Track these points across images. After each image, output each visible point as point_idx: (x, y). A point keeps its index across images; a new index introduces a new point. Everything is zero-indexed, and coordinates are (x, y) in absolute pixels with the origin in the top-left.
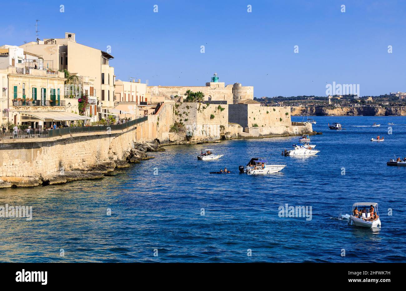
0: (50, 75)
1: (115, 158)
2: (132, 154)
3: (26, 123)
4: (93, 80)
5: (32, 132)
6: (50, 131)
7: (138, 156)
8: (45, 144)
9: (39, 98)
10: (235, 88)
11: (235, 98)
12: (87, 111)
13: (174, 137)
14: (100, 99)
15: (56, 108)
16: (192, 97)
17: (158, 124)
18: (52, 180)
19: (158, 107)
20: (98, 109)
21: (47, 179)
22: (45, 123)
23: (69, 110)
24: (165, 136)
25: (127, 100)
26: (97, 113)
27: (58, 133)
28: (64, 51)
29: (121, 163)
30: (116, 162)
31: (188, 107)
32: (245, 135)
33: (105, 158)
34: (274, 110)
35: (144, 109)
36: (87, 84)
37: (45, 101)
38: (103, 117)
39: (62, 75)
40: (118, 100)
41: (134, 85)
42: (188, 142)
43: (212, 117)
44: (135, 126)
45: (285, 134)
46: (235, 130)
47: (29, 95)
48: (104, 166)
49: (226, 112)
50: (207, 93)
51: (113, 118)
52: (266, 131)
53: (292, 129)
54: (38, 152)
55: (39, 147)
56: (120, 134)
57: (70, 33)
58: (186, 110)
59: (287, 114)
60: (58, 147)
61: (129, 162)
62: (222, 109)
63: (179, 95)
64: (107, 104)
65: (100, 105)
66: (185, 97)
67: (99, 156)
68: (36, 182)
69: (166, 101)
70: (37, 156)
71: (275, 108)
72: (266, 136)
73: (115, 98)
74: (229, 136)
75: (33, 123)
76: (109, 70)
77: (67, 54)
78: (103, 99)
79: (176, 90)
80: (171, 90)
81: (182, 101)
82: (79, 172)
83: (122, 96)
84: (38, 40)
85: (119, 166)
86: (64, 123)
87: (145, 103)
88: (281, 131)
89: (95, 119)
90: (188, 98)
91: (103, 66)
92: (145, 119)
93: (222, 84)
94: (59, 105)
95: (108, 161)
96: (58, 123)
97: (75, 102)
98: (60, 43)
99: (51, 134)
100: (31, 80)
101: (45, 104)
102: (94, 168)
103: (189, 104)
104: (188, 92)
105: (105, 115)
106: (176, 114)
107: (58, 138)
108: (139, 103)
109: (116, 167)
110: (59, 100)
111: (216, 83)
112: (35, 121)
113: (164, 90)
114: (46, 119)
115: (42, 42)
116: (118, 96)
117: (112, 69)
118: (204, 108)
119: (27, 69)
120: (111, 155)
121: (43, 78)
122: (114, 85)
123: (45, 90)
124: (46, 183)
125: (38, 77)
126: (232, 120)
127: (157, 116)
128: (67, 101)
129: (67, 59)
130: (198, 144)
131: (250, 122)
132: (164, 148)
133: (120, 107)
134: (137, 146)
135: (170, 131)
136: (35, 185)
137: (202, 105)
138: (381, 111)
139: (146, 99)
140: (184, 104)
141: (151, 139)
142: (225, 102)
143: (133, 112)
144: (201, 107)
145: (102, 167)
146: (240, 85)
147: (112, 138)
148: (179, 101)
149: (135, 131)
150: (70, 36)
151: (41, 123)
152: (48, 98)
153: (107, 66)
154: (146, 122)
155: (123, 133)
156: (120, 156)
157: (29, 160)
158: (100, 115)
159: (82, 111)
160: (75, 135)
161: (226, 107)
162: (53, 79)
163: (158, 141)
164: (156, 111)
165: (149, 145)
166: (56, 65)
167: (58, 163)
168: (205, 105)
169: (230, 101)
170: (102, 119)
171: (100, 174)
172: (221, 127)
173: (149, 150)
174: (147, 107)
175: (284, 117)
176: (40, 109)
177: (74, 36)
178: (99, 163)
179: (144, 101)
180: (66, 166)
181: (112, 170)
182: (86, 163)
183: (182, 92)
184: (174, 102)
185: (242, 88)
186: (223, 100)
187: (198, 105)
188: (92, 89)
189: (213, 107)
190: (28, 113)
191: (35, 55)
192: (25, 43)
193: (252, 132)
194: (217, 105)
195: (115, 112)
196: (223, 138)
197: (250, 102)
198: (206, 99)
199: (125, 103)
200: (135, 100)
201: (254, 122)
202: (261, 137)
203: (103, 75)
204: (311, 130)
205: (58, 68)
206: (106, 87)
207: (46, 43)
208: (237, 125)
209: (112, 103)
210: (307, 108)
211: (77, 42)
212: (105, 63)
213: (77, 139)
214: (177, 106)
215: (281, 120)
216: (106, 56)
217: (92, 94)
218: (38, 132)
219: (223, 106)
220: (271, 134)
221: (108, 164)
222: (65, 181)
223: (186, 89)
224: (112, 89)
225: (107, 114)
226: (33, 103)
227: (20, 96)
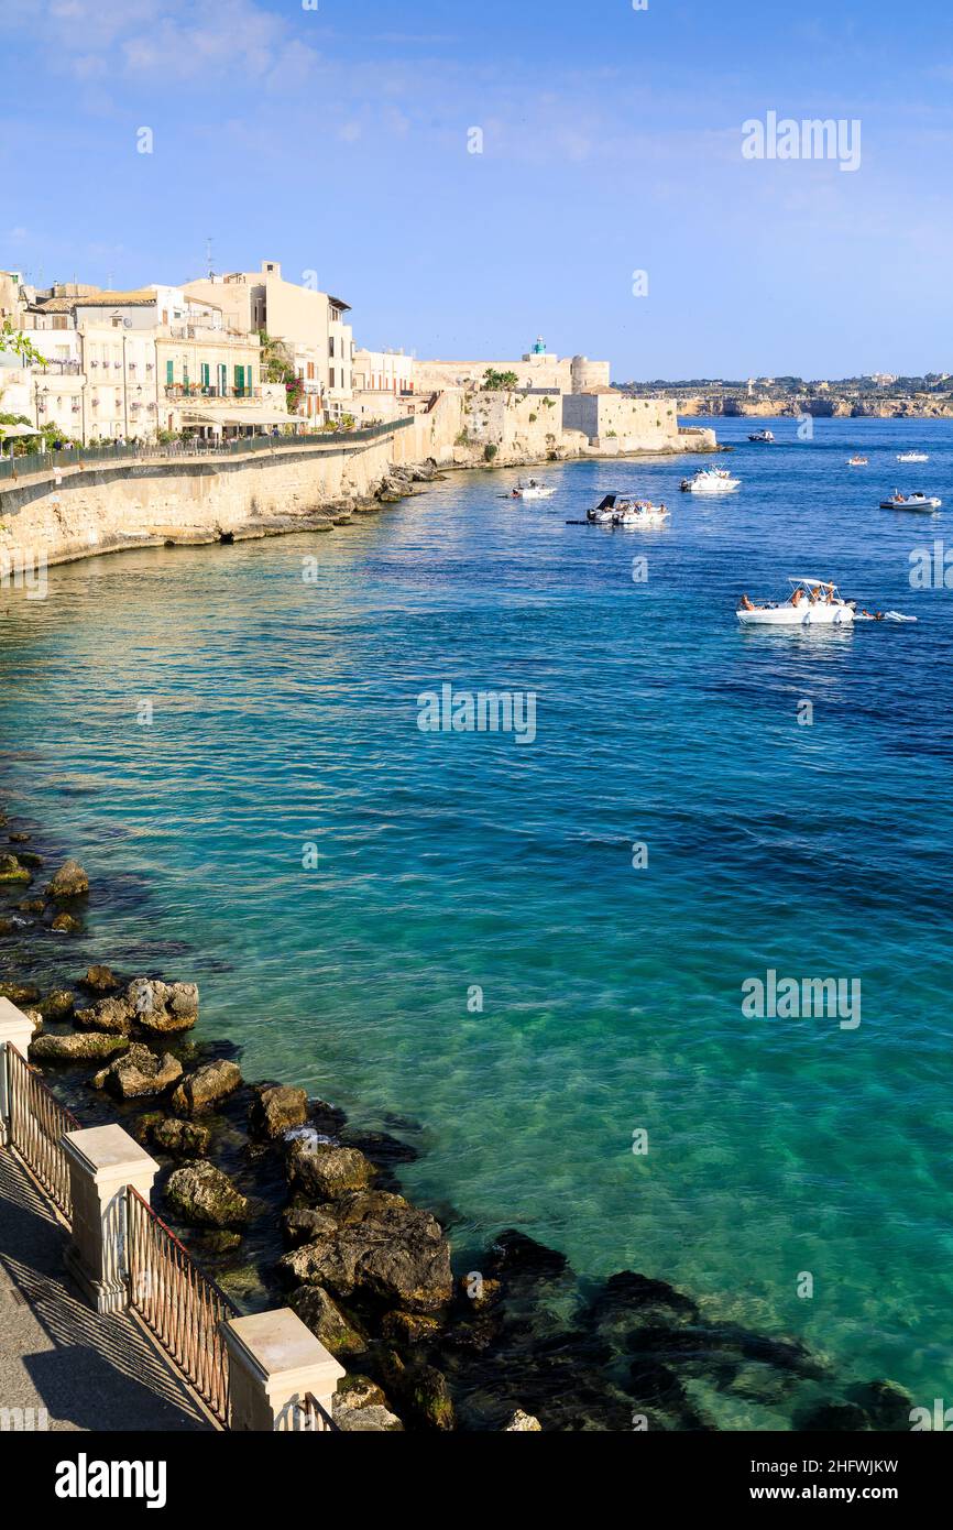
0: (233, 340)
1: (354, 493)
2: (385, 488)
3: (191, 429)
4: (312, 350)
5: (202, 446)
6: (234, 444)
7: (396, 490)
8: (223, 467)
9: (213, 382)
10: (576, 364)
11: (575, 383)
12: (304, 406)
13: (465, 455)
14: (326, 383)
15: (245, 402)
16: (496, 381)
17: (433, 430)
18: (238, 533)
19: (433, 400)
20: (323, 403)
21: (229, 531)
22: (224, 429)
23: (270, 404)
24: (445, 453)
25: (377, 386)
26: (321, 411)
27: (248, 448)
28: (260, 296)
29: (364, 501)
30: (354, 500)
31: (488, 400)
32: (593, 451)
33: (334, 494)
34: (647, 405)
35: (409, 403)
36: (303, 356)
37: (224, 388)
38: (332, 418)
39: (256, 339)
40: (359, 386)
41: (389, 358)
42: (488, 465)
43: (532, 418)
44: (391, 434)
45: (666, 451)
46: (574, 442)
47: (195, 378)
48: (333, 508)
49: (558, 409)
50: (525, 374)
51: (350, 420)
52: (630, 445)
53: (677, 442)
54: (213, 481)
55: (214, 473)
56: (363, 449)
57: (271, 263)
58: (484, 405)
59: (669, 413)
60: (248, 472)
61: (380, 500)
62: (551, 404)
63: (472, 377)
64: (339, 393)
65: (326, 396)
66: (483, 382)
67: (322, 491)
68: (209, 535)
69: (447, 389)
70: (209, 488)
71: (648, 401)
72: (631, 454)
73: (353, 383)
74: (563, 453)
75: (202, 428)
76: (342, 330)
77: (264, 301)
78: (332, 384)
79: (466, 367)
80: (457, 368)
81: (477, 388)
82: (287, 518)
83: (367, 379)
84: (212, 275)
85: (361, 508)
86: (259, 429)
87: (410, 393)
88: (658, 445)
89: (315, 423)
90: (488, 383)
91: (332, 323)
92: (410, 421)
93: (553, 357)
94: (250, 396)
95: (341, 498)
96: (249, 430)
97: (280, 390)
98: (252, 280)
99: (235, 449)
100: (198, 350)
101: (224, 394)
102: (314, 511)
103: (490, 394)
104: (489, 372)
105: (336, 415)
106: (467, 412)
107: (249, 455)
108: (398, 392)
109: (356, 510)
110: (250, 388)
111: (542, 354)
112: (206, 425)
113: (446, 369)
114: (226, 422)
115: (218, 280)
116: (359, 380)
117: (349, 329)
118: (517, 401)
119: (191, 329)
120: (347, 487)
121: (223, 345)
122: (353, 360)
123: (224, 367)
124: (227, 539)
125: (212, 345)
126: (569, 423)
127: (430, 416)
128: (266, 387)
129: (265, 310)
130: (506, 467)
131: (602, 429)
132: (446, 475)
133: (364, 400)
134: (395, 470)
135: (455, 445)
136: (208, 541)
137: (515, 396)
138: (843, 408)
139: (412, 385)
140: (482, 395)
141: (421, 458)
142: (556, 392)
143: (387, 409)
144: (513, 400)
145: (329, 510)
146: (585, 359)
147: (347, 457)
148: (472, 389)
149: (391, 443)
150: (270, 268)
151: (217, 429)
152: (231, 381)
153: (338, 324)
154: (411, 426)
155: (369, 447)
156: (363, 490)
157: (196, 496)
158: (327, 413)
159: (292, 407)
160: (279, 451)
161: (557, 399)
162: (238, 347)
163: (434, 461)
164: (430, 407)
165: (417, 469)
166: (246, 321)
167: (248, 501)
168: (520, 397)
169: (566, 390)
170: (332, 423)
171: (325, 522)
172: (549, 436)
173: (416, 479)
174: (413, 400)
175: (664, 419)
176: (215, 402)
177: (277, 268)
178: (324, 502)
179: (408, 388)
180: (263, 508)
181: (348, 514)
182: (301, 501)
183: (477, 373)
184: (462, 391)
185: (590, 364)
186: (553, 386)
187: (506, 395)
188: (311, 366)
189: (535, 399)
190: (193, 411)
191: (207, 304)
192: (188, 280)
193: (606, 447)
194: (542, 397)
195: (352, 408)
196: (553, 457)
197: (603, 390)
198: (522, 384)
199: (372, 391)
200: (391, 387)
201: (610, 428)
202: (621, 454)
203: (331, 339)
204: (713, 443)
205: (250, 329)
206: (337, 363)
207: (227, 281)
208: (579, 433)
209: (348, 392)
210: (708, 401)
211: (285, 280)
212: (335, 318)
213: (281, 457)
214: (468, 398)
215: (658, 424)
216: (338, 305)
217: (311, 375)
218: (212, 446)
219: (552, 398)
220: (640, 450)
221: (341, 504)
222: (262, 535)
223: (485, 367)
224: (348, 367)
225: (339, 412)
226: (203, 391)
227: (178, 379)
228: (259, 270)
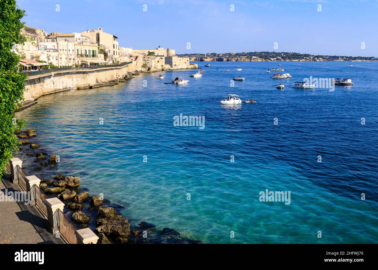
0: (92, 45)
1: (119, 78)
2: (126, 76)
3: (83, 64)
4: (110, 47)
5: (85, 67)
6: (92, 67)
7: (128, 77)
8: (90, 72)
9: (87, 54)
10: (168, 50)
11: (168, 54)
12: (108, 59)
13: (144, 69)
14: (113, 54)
15: (95, 58)
16: (150, 54)
17: (137, 64)
18: (93, 86)
19: (137, 58)
20: (112, 58)
21: (91, 86)
22: (90, 64)
23: (100, 58)
24: (139, 69)
25: (124, 55)
26: (112, 60)
27: (95, 68)
29: (121, 79)
30: (119, 79)
31: (148, 58)
32: (171, 69)
33: (115, 78)
34: (183, 59)
35: (131, 58)
36: (107, 48)
37: (90, 55)
38: (114, 62)
39: (97, 45)
40: (120, 55)
41: (127, 49)
42: (149, 72)
43: (158, 62)
44: (127, 65)
45: (187, 69)
46: (167, 67)
47: (84, 53)
48: (115, 81)
49: (164, 60)
50: (157, 52)
51: (118, 62)
52: (179, 67)
53: (189, 66)
54: (88, 75)
55: (88, 73)
58: (148, 59)
59: (188, 61)
60: (96, 73)
61: (125, 79)
62: (162, 59)
63: (145, 53)
64: (115, 56)
65: (113, 57)
66: (148, 54)
67: (112, 77)
68: (87, 87)
69: (140, 55)
70: (87, 77)
71: (183, 58)
72: (179, 69)
73: (119, 54)
74: (165, 69)
75: (85, 64)
76: (116, 43)
77: (99, 36)
78: (114, 54)
79: (144, 51)
80: (142, 51)
81: (146, 55)
82: (104, 83)
83: (122, 53)
84: (87, 31)
85: (121, 81)
86: (98, 64)
87: (132, 56)
88: (185, 67)
89: (111, 63)
90: (149, 54)
91: (114, 41)
92: (132, 62)
93: (163, 49)
94: (96, 57)
95: (116, 79)
96: (96, 64)
97: (102, 55)
98: (96, 32)
99: (92, 68)
100: (85, 47)
101: (90, 56)
102: (110, 82)
103: (149, 57)
104: (149, 52)
105: (115, 61)
106: (144, 60)
108: (129, 56)
109: (120, 81)
110: (96, 55)
111: (160, 48)
112: (86, 63)
113: (140, 51)
114: (90, 62)
115: (89, 32)
116: (120, 53)
117: (118, 43)
118: (155, 58)
119: (82, 42)
120: (118, 76)
121: (89, 46)
122: (119, 49)
123: (90, 50)
124: (91, 88)
125: (87, 46)
126: (166, 63)
127: (136, 61)
128: (99, 55)
129: (99, 38)
130: (153, 72)
131: (173, 64)
132: (139, 74)
133: (121, 58)
134: (129, 73)
135: (142, 67)
136: (87, 88)
137: (154, 57)
138: (225, 59)
139: (132, 54)
140: (147, 57)
141: (134, 70)
142: (163, 56)
143: (127, 59)
144: (154, 58)
145: (114, 81)
146: (170, 49)
147: (117, 70)
148: (145, 55)
149: (127, 67)
150: (100, 29)
151: (89, 64)
152: (91, 53)
153: (115, 41)
154: (132, 63)
155: (122, 68)
156: (121, 77)
157: (84, 78)
158: (113, 61)
159: (105, 59)
160: (102, 69)
161: (164, 58)
162: (93, 46)
163: (137, 71)
164: (136, 59)
165: (133, 73)
166: (95, 41)
167: (96, 79)
168: (155, 57)
169: (166, 56)
170: (114, 63)
171: (112, 84)
172: (162, 65)
173: (133, 75)
174: (132, 58)
175: (187, 62)
176: (88, 58)
177: (102, 29)
178: (112, 80)
179: (131, 55)
180: (99, 81)
181: (118, 82)
182: (107, 79)
183: (146, 52)
184: (143, 56)
185: (171, 50)
186: (163, 55)
187: (152, 57)
188: (109, 50)
189: (159, 58)
190: (83, 60)
191: (86, 37)
192: (82, 32)
193: (174, 68)
194: (160, 57)
195: (118, 59)
196: (163, 70)
197: (173, 56)
198: (156, 54)
199: (123, 56)
200: (127, 55)
201: (175, 64)
202: (177, 69)
203: (114, 45)
204: (197, 67)
205: (96, 42)
206: (115, 50)
207: (91, 32)
208: (168, 65)
209: (118, 56)
210: (196, 58)
211: (103, 32)
212: (114, 40)
213: (103, 70)
214: (144, 57)
215: (185, 63)
216: (115, 37)
217: (109, 52)
218: (87, 67)
219: (162, 57)
220: (182, 68)
221: (116, 80)
222: (99, 87)
223: (148, 51)
224: (118, 50)
225: (116, 60)
226: (85, 56)
227: (80, 53)
228: (98, 30)
